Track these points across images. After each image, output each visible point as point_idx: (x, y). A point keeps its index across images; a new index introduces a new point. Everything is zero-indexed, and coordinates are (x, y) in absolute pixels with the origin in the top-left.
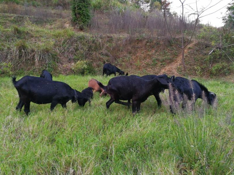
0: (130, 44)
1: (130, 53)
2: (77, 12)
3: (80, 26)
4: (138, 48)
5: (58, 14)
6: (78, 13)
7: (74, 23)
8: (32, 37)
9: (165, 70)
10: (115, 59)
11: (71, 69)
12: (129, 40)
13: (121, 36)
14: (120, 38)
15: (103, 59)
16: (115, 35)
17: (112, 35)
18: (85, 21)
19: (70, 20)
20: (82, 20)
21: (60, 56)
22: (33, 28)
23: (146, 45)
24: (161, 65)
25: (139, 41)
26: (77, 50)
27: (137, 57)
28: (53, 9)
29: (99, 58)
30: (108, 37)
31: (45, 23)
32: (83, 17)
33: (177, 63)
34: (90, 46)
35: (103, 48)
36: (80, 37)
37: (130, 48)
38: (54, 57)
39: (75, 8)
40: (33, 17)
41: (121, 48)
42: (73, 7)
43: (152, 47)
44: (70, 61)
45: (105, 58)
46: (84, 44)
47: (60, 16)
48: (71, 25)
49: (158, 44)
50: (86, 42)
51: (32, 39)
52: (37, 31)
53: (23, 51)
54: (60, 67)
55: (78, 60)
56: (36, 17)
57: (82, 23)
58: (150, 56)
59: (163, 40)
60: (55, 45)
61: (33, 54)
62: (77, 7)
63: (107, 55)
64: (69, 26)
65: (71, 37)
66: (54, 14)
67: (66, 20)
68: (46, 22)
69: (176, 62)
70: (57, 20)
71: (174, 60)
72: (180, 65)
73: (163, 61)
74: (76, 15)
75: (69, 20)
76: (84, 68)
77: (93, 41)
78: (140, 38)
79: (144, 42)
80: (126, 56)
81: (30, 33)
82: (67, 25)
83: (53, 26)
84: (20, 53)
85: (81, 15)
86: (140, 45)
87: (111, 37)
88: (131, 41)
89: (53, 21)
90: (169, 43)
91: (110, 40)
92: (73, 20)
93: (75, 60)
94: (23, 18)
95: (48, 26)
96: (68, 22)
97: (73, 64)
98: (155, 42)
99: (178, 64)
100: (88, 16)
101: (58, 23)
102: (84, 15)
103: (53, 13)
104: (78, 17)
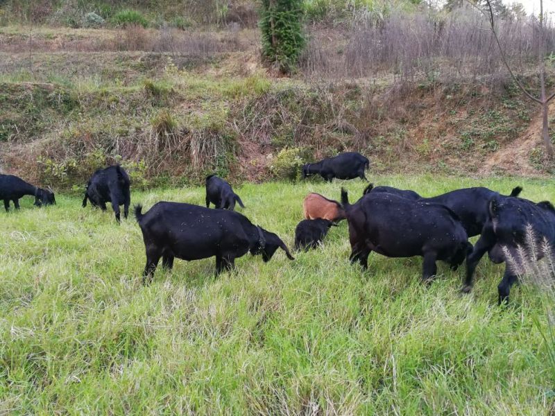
0: (403, 99)
1: (403, 122)
2: (273, 33)
3: (281, 66)
4: (424, 108)
5: (230, 41)
6: (275, 36)
7: (267, 58)
8: (182, 100)
9: (496, 160)
10: (367, 138)
11: (267, 168)
12: (401, 90)
13: (379, 83)
14: (377, 87)
15: (337, 140)
16: (364, 80)
17: (357, 81)
18: (291, 53)
19: (259, 54)
20: (286, 51)
21: (242, 141)
22: (183, 82)
23: (443, 98)
24: (484, 147)
25: (425, 90)
26: (277, 123)
27: (421, 130)
28: (218, 31)
29: (329, 138)
30: (349, 87)
31: (204, 66)
32: (287, 43)
33: (527, 141)
34: (308, 112)
35: (337, 115)
36: (283, 93)
37: (402, 109)
38: (230, 143)
39: (268, 25)
40: (179, 54)
41: (380, 112)
42: (264, 23)
43: (459, 104)
44: (263, 149)
45: (343, 138)
46: (293, 110)
47: (235, 45)
48: (261, 66)
49: (475, 95)
50: (299, 103)
51: (182, 105)
52: (192, 87)
53: (166, 134)
54: (243, 166)
55: (282, 146)
56: (185, 54)
57: (284, 58)
58: (455, 127)
59: (489, 84)
60: (230, 116)
61: (186, 140)
62: (274, 23)
63: (347, 131)
64: (257, 67)
65: (265, 93)
66: (223, 41)
67: (248, 53)
68: (206, 63)
69: (527, 139)
70: (229, 56)
71: (521, 133)
72: (538, 144)
73: (491, 137)
74: (270, 40)
75: (256, 54)
76: (296, 165)
77: (314, 100)
78: (428, 84)
79: (439, 92)
80: (392, 130)
81: (177, 93)
82: (252, 66)
83: (221, 71)
84: (161, 139)
85: (281, 39)
86: (427, 100)
87: (356, 87)
88: (404, 93)
89: (222, 59)
90: (506, 90)
91: (354, 93)
92: (265, 53)
93: (275, 148)
94: (158, 57)
95: (212, 71)
96: (254, 58)
97: (270, 156)
98: (466, 90)
99: (533, 142)
100: (298, 39)
101: (232, 64)
102: (289, 39)
103: (219, 39)
104: (277, 44)
